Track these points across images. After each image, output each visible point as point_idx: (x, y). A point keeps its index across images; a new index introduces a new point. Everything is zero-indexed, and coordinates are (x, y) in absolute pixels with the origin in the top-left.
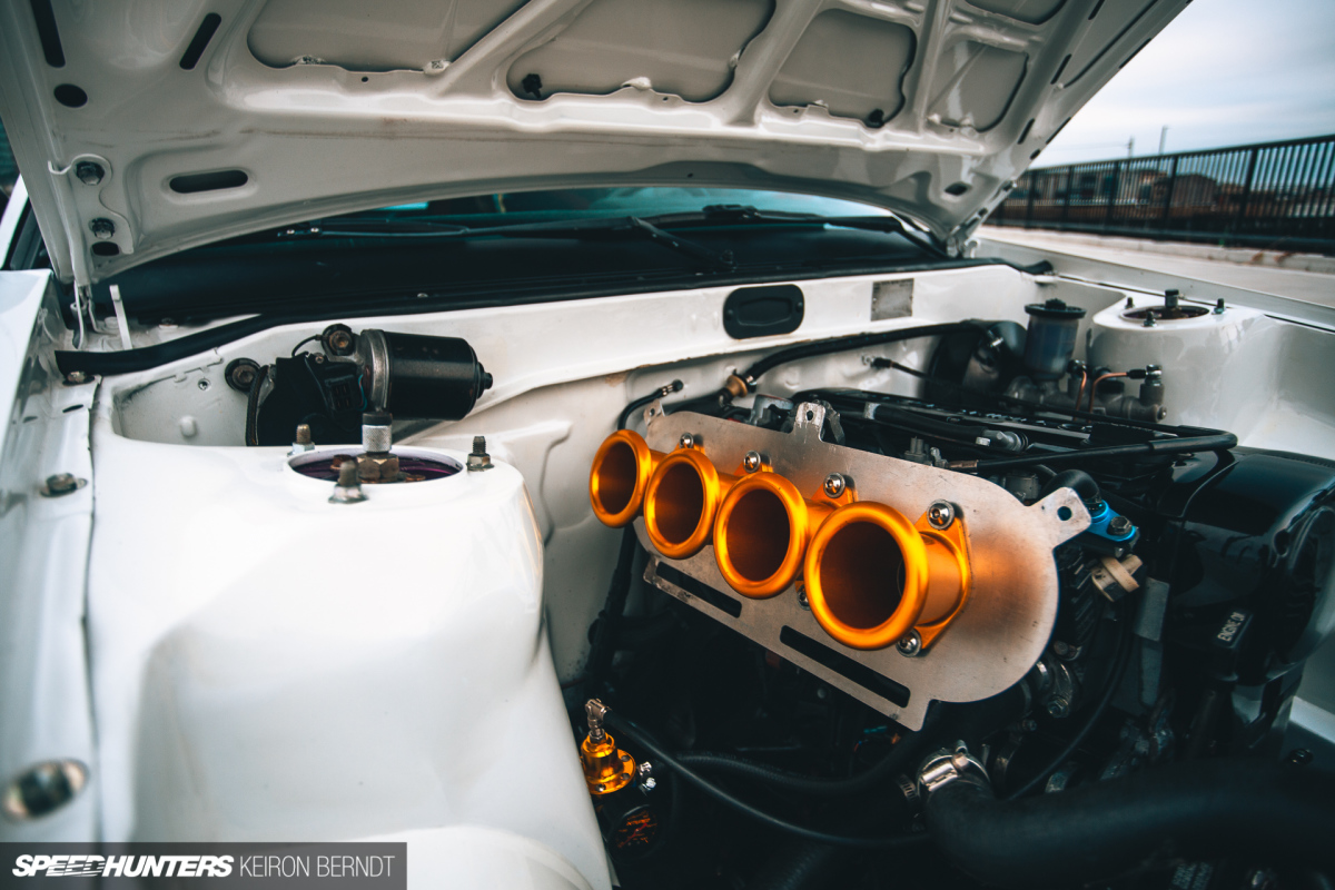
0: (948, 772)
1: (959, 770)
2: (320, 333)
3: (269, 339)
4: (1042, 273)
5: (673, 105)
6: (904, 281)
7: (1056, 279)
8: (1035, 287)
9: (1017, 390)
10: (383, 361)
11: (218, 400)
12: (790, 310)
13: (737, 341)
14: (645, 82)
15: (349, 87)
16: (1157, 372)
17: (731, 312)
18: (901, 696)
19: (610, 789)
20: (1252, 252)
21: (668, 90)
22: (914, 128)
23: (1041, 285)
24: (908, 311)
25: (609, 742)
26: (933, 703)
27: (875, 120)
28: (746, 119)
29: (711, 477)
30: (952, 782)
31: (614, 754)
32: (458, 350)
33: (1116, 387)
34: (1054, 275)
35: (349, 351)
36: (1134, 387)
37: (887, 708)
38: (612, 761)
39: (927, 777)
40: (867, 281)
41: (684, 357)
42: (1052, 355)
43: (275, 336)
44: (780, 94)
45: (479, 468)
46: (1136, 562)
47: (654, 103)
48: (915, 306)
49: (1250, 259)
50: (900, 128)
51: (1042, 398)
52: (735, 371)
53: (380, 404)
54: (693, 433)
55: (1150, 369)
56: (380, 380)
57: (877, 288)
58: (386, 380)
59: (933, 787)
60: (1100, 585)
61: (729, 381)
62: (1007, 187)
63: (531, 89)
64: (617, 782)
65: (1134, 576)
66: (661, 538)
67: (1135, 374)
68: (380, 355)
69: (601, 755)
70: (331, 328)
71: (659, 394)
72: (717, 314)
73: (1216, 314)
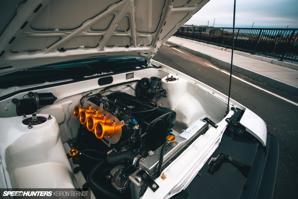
2: (27, 94)
3: (19, 95)
4: (159, 68)
5: (89, 49)
6: (132, 73)
7: (162, 69)
8: (158, 71)
9: (150, 90)
10: (38, 99)
11: (11, 105)
12: (111, 80)
13: (101, 86)
14: (83, 47)
15: (29, 54)
16: (166, 90)
17: (99, 82)
18: (108, 143)
19: (74, 155)
20: (221, 48)
21: (87, 47)
22: (135, 47)
23: (159, 70)
24: (133, 77)
25: (74, 149)
26: (111, 144)
27: (127, 47)
28: (102, 49)
29: (86, 114)
31: (75, 150)
32: (50, 95)
33: (162, 91)
34: (161, 69)
35: (33, 96)
36: (164, 92)
37: (107, 144)
38: (75, 151)
40: (125, 74)
41: (91, 90)
42: (154, 86)
44: (108, 45)
45: (50, 119)
46: (138, 126)
47: (85, 49)
48: (134, 76)
49: (221, 49)
50: (132, 47)
51: (153, 92)
52: (101, 90)
53: (38, 105)
54: (89, 104)
55: (165, 89)
57: (127, 75)
58: (38, 102)
59: (108, 154)
60: (134, 129)
61: (100, 92)
62: (155, 53)
63: (62, 50)
64: (75, 154)
65: (138, 127)
66: (81, 122)
68: (37, 97)
69: (73, 151)
70: (29, 92)
71: (88, 95)
72: (97, 82)
73: (177, 80)
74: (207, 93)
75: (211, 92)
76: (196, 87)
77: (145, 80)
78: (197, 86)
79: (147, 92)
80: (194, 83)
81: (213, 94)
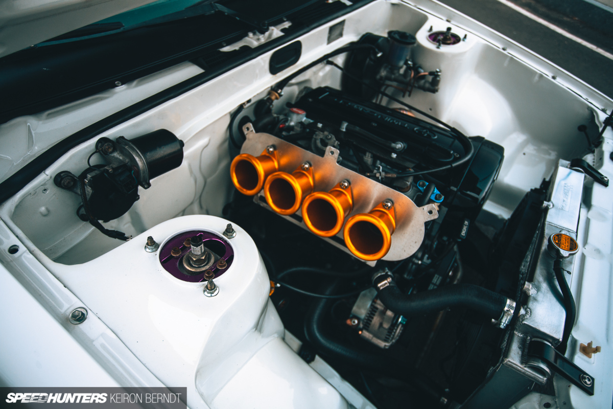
0: (386, 283)
1: (389, 282)
6: (341, 23)
7: (400, 2)
8: (390, 6)
10: (142, 163)
11: (54, 194)
12: (296, 53)
13: (276, 76)
16: (439, 74)
17: (272, 63)
24: (341, 35)
30: (388, 286)
33: (423, 77)
36: (430, 78)
39: (379, 285)
40: (326, 27)
42: (400, 59)
43: (73, 156)
48: (344, 33)
51: (393, 76)
53: (145, 181)
55: (437, 72)
56: (144, 172)
57: (331, 29)
58: (147, 171)
59: (381, 288)
61: (270, 93)
67: (431, 73)
70: (99, 140)
71: (241, 107)
72: (267, 67)
73: (463, 40)
74: (536, 78)
75: (549, 74)
76: (508, 59)
77: (368, 40)
78: (512, 58)
79: (378, 77)
80: (501, 46)
81: (553, 80)
